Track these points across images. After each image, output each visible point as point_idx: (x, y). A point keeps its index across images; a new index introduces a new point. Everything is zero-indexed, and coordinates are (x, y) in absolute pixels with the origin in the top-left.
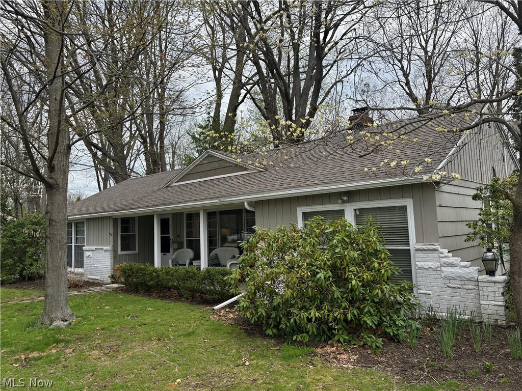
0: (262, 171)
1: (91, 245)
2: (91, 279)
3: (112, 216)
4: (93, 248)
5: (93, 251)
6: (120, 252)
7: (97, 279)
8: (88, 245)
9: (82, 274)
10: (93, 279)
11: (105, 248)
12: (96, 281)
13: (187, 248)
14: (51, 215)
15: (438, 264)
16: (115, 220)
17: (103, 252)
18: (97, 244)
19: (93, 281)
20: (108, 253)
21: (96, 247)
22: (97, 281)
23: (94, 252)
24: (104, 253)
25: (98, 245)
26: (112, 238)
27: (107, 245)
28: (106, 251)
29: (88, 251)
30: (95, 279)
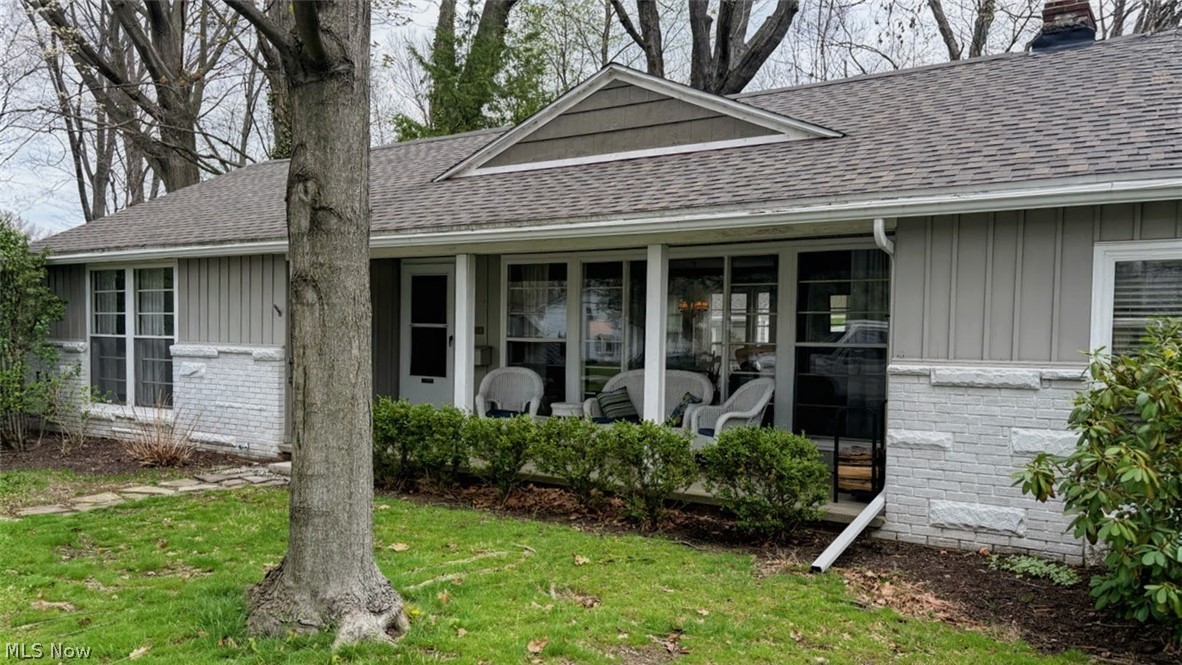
0: (825, 138)
1: (201, 340)
2: (202, 442)
4: (211, 349)
5: (209, 357)
7: (223, 444)
8: (185, 339)
9: (169, 428)
10: (208, 443)
11: (257, 351)
12: (221, 450)
13: (510, 364)
14: (320, 187)
17: (250, 362)
18: (224, 336)
19: (209, 447)
20: (267, 367)
21: (221, 348)
22: (225, 449)
23: (213, 362)
24: (251, 365)
25: (230, 342)
26: (281, 324)
27: (263, 344)
28: (259, 360)
29: (192, 357)
30: (217, 443)
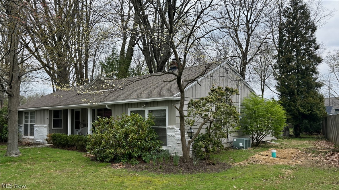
1: (38, 124)
2: (38, 142)
3: (49, 109)
4: (39, 125)
5: (38, 127)
6: (53, 128)
8: (36, 124)
9: (33, 139)
15: (174, 134)
16: (50, 111)
17: (44, 127)
21: (40, 125)
25: (42, 124)
26: (48, 120)
27: (46, 124)
28: (45, 127)
29: (37, 127)
30: (40, 142)
